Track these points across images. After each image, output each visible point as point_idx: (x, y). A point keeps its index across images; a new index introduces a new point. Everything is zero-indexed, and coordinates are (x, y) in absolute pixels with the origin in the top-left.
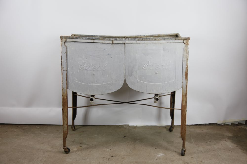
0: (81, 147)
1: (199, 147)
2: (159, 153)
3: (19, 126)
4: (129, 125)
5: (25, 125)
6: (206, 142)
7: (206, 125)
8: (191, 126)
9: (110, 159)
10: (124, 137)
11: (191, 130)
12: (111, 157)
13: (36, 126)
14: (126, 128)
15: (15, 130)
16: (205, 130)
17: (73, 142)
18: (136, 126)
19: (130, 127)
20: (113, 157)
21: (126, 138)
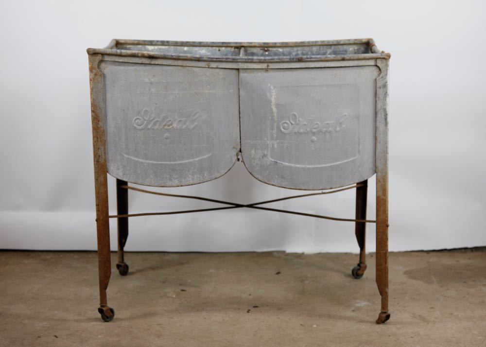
0: (183, 290)
1: (448, 290)
2: (358, 301)
3: (33, 254)
4: (284, 252)
5: (45, 253)
6: (465, 282)
7: (467, 250)
8: (431, 254)
9: (252, 310)
10: (276, 272)
11: (431, 260)
12: (254, 307)
13: (72, 255)
14: (279, 258)
15: (26, 262)
16: (463, 261)
17: (164, 282)
18: (303, 254)
19: (288, 254)
20: (256, 307)
21: (280, 275)
